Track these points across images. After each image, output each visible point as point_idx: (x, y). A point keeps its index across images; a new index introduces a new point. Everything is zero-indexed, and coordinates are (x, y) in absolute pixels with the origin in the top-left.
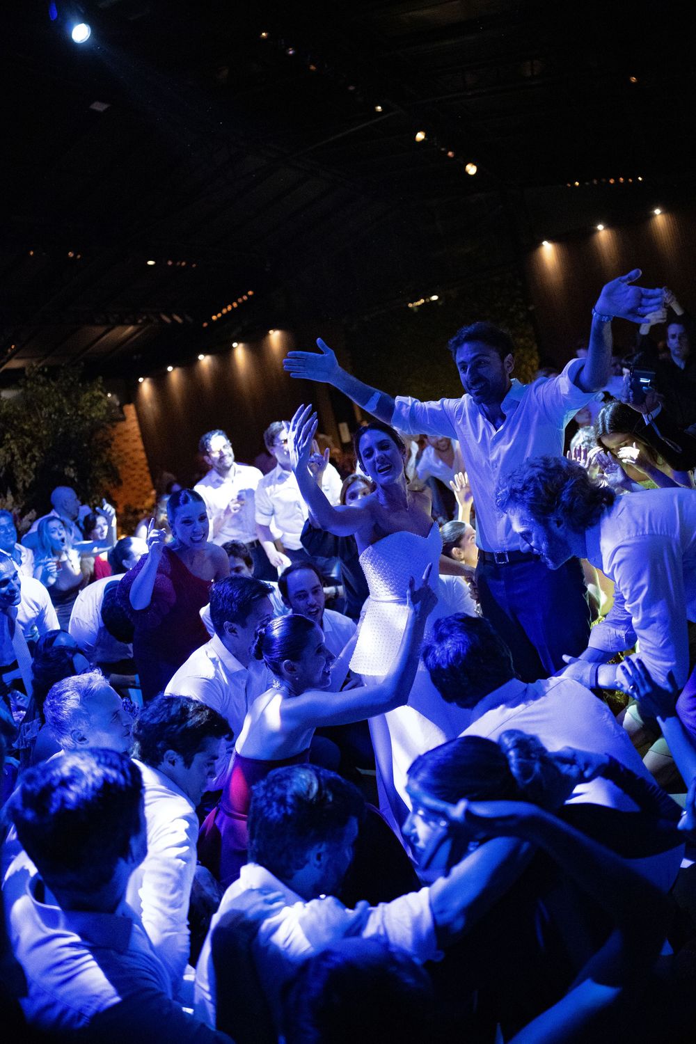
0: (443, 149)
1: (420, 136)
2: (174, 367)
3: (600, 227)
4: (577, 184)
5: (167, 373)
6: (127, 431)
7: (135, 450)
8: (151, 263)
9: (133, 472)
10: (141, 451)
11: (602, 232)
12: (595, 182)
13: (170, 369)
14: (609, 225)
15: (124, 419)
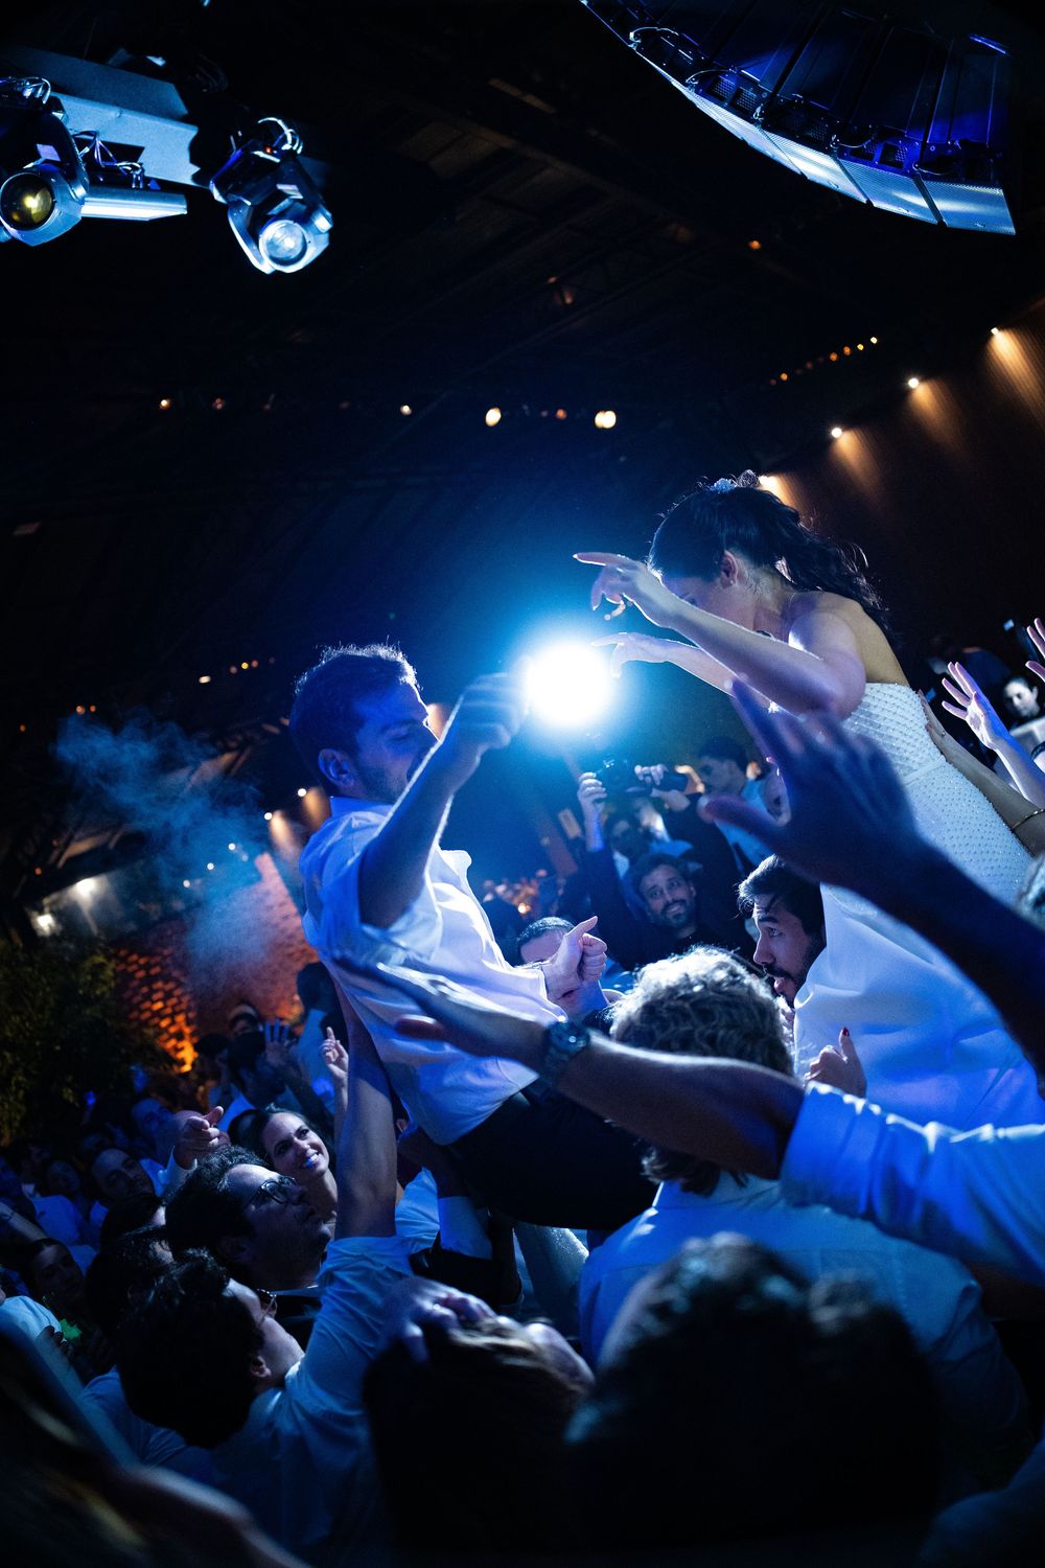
0: (544, 414)
1: (493, 417)
2: (307, 790)
3: (913, 383)
4: (784, 377)
5: (301, 799)
6: (268, 893)
7: (286, 917)
8: (204, 680)
9: (291, 950)
10: (296, 915)
11: (920, 390)
12: (809, 365)
13: (302, 792)
14: (925, 377)
15: (260, 878)
